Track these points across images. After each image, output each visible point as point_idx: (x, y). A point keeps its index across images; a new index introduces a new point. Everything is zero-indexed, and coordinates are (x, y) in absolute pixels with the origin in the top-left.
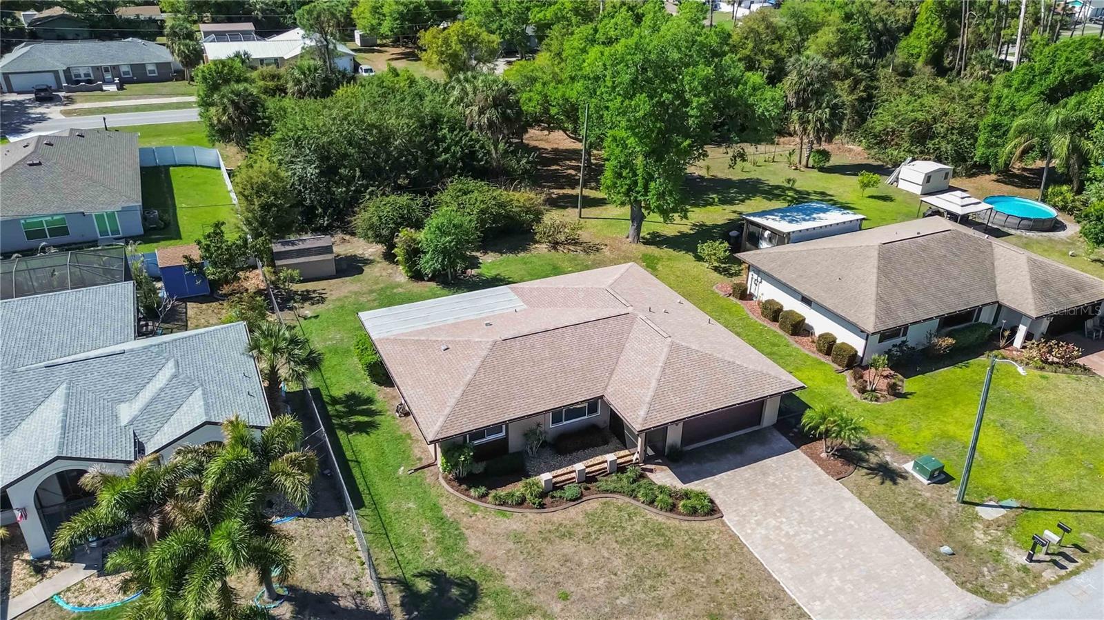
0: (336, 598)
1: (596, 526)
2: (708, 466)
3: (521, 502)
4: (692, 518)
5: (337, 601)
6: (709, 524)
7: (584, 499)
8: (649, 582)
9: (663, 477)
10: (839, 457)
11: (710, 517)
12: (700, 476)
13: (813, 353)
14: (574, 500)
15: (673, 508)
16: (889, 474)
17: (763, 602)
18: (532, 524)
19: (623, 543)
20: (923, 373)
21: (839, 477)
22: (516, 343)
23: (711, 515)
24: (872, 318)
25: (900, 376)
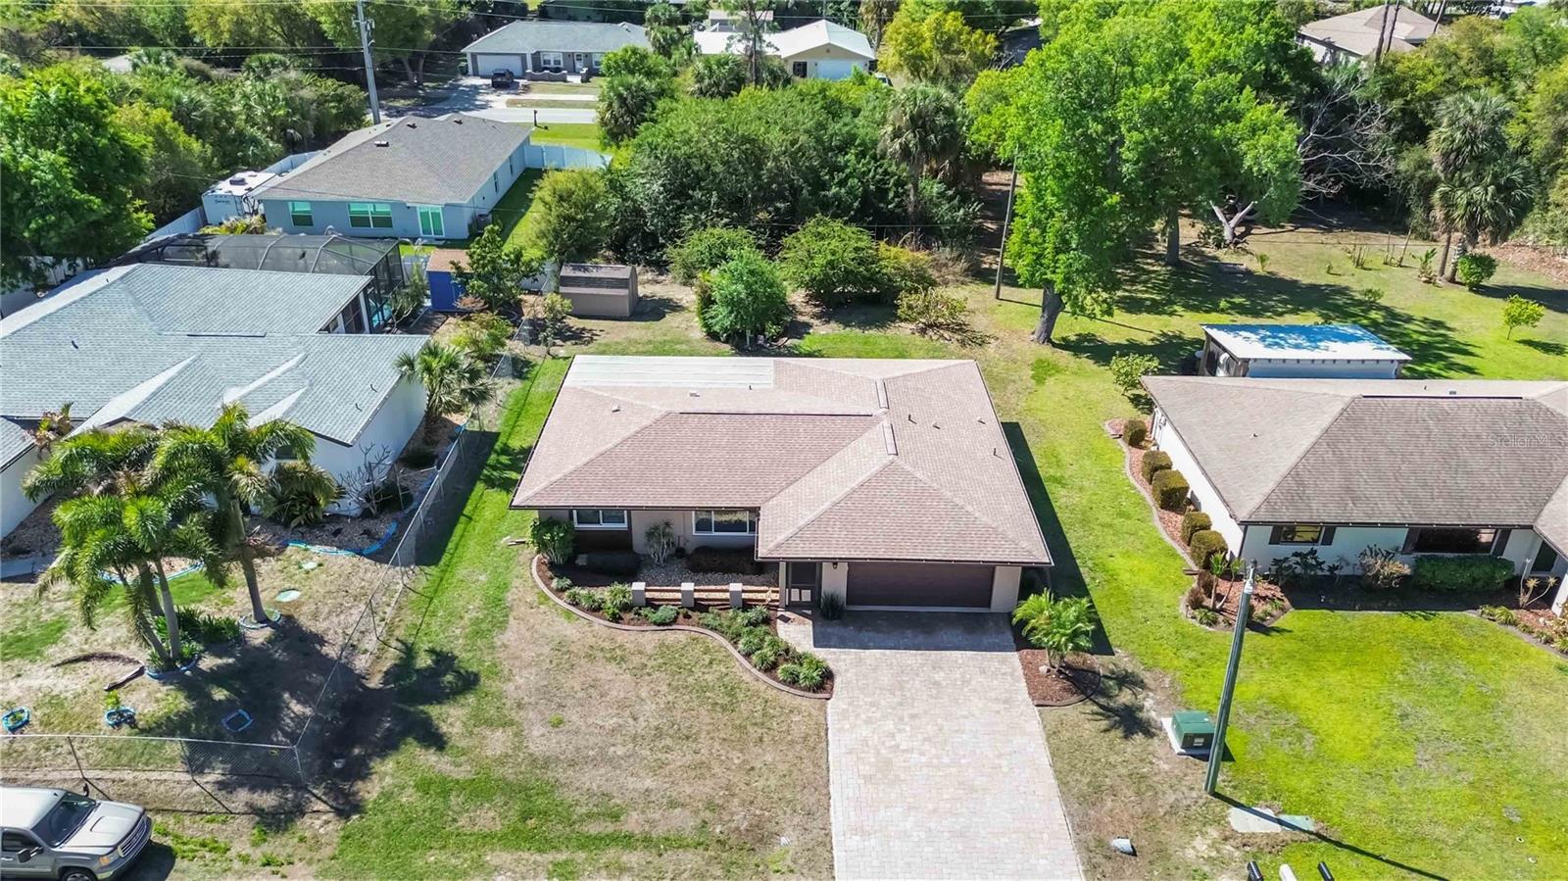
0: (322, 641)
1: (661, 661)
2: (865, 635)
3: (596, 609)
4: (787, 688)
5: (322, 645)
6: (807, 702)
7: (674, 627)
8: (669, 741)
9: (797, 633)
10: (1067, 678)
11: (811, 694)
12: (843, 644)
13: (1173, 539)
14: (659, 625)
15: (770, 668)
16: (1131, 722)
17: (789, 811)
18: (590, 635)
19: (677, 689)
20: (1332, 608)
21: (1040, 703)
22: (694, 420)
23: (814, 692)
24: (1258, 500)
25: (1287, 603)
